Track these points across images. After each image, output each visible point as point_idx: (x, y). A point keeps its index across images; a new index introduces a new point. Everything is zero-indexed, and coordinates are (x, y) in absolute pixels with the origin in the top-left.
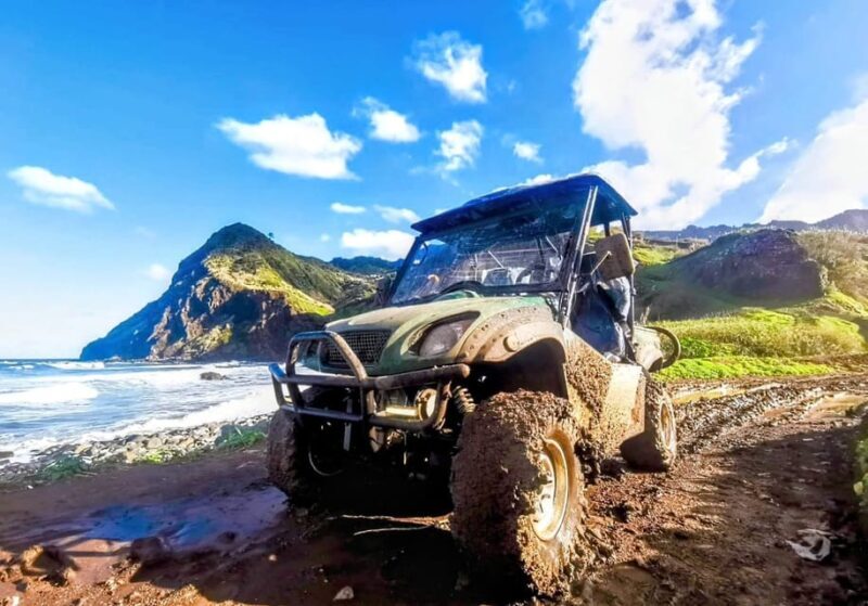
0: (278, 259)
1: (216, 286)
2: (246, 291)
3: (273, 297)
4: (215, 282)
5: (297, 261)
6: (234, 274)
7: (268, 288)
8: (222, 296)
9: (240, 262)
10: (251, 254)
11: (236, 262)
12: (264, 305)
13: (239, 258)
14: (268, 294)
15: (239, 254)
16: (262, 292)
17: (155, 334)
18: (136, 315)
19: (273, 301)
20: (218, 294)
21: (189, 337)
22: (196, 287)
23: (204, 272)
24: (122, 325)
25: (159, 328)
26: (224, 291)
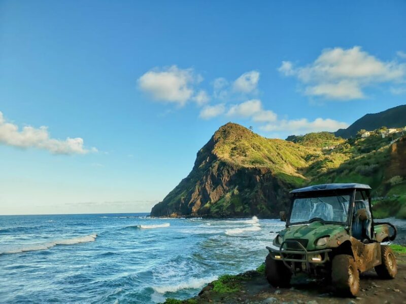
0: (258, 144)
1: (224, 166)
2: (244, 169)
3: (263, 172)
4: (223, 164)
5: (270, 143)
6: (233, 157)
7: (258, 166)
8: (229, 173)
9: (235, 149)
10: (241, 143)
11: (232, 149)
12: (258, 178)
13: (233, 146)
14: (260, 170)
15: (233, 143)
16: (255, 169)
17: (192, 199)
18: (177, 187)
19: (264, 175)
20: (226, 173)
21: (212, 201)
22: (212, 168)
23: (214, 158)
24: (171, 193)
25: (195, 195)
26: (230, 169)
